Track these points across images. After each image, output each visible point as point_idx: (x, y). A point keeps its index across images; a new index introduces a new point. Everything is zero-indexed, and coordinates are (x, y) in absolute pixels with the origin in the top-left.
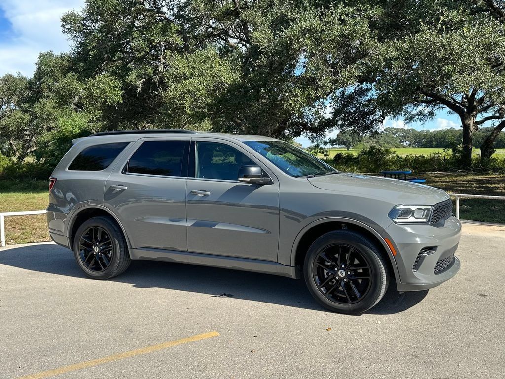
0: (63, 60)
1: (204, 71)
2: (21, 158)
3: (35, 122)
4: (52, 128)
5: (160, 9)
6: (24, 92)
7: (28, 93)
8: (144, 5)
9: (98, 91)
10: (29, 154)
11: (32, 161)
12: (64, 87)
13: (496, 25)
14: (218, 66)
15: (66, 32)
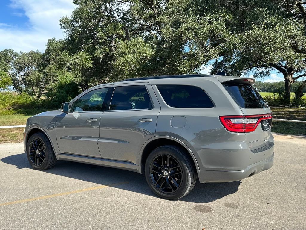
0: (61, 44)
1: (135, 50)
2: (39, 97)
3: (46, 77)
4: (55, 81)
5: (113, 15)
6: (40, 61)
7: (42, 61)
8: (104, 13)
9: (79, 61)
10: (43, 95)
11: (44, 99)
12: (61, 59)
13: (297, 24)
14: (143, 47)
15: (62, 28)
